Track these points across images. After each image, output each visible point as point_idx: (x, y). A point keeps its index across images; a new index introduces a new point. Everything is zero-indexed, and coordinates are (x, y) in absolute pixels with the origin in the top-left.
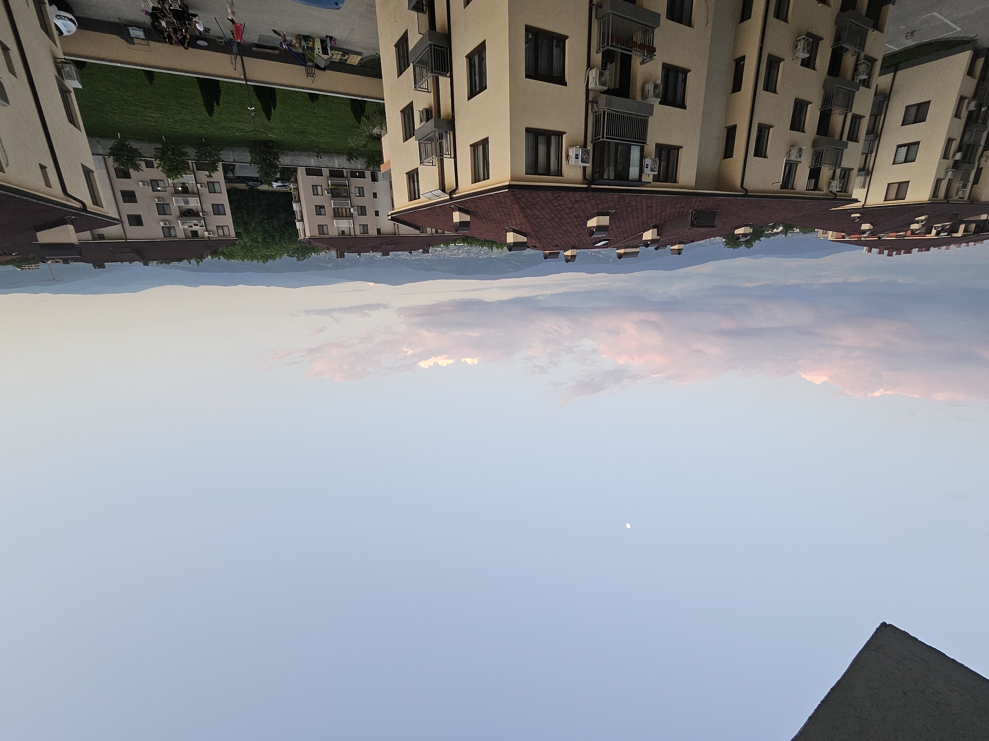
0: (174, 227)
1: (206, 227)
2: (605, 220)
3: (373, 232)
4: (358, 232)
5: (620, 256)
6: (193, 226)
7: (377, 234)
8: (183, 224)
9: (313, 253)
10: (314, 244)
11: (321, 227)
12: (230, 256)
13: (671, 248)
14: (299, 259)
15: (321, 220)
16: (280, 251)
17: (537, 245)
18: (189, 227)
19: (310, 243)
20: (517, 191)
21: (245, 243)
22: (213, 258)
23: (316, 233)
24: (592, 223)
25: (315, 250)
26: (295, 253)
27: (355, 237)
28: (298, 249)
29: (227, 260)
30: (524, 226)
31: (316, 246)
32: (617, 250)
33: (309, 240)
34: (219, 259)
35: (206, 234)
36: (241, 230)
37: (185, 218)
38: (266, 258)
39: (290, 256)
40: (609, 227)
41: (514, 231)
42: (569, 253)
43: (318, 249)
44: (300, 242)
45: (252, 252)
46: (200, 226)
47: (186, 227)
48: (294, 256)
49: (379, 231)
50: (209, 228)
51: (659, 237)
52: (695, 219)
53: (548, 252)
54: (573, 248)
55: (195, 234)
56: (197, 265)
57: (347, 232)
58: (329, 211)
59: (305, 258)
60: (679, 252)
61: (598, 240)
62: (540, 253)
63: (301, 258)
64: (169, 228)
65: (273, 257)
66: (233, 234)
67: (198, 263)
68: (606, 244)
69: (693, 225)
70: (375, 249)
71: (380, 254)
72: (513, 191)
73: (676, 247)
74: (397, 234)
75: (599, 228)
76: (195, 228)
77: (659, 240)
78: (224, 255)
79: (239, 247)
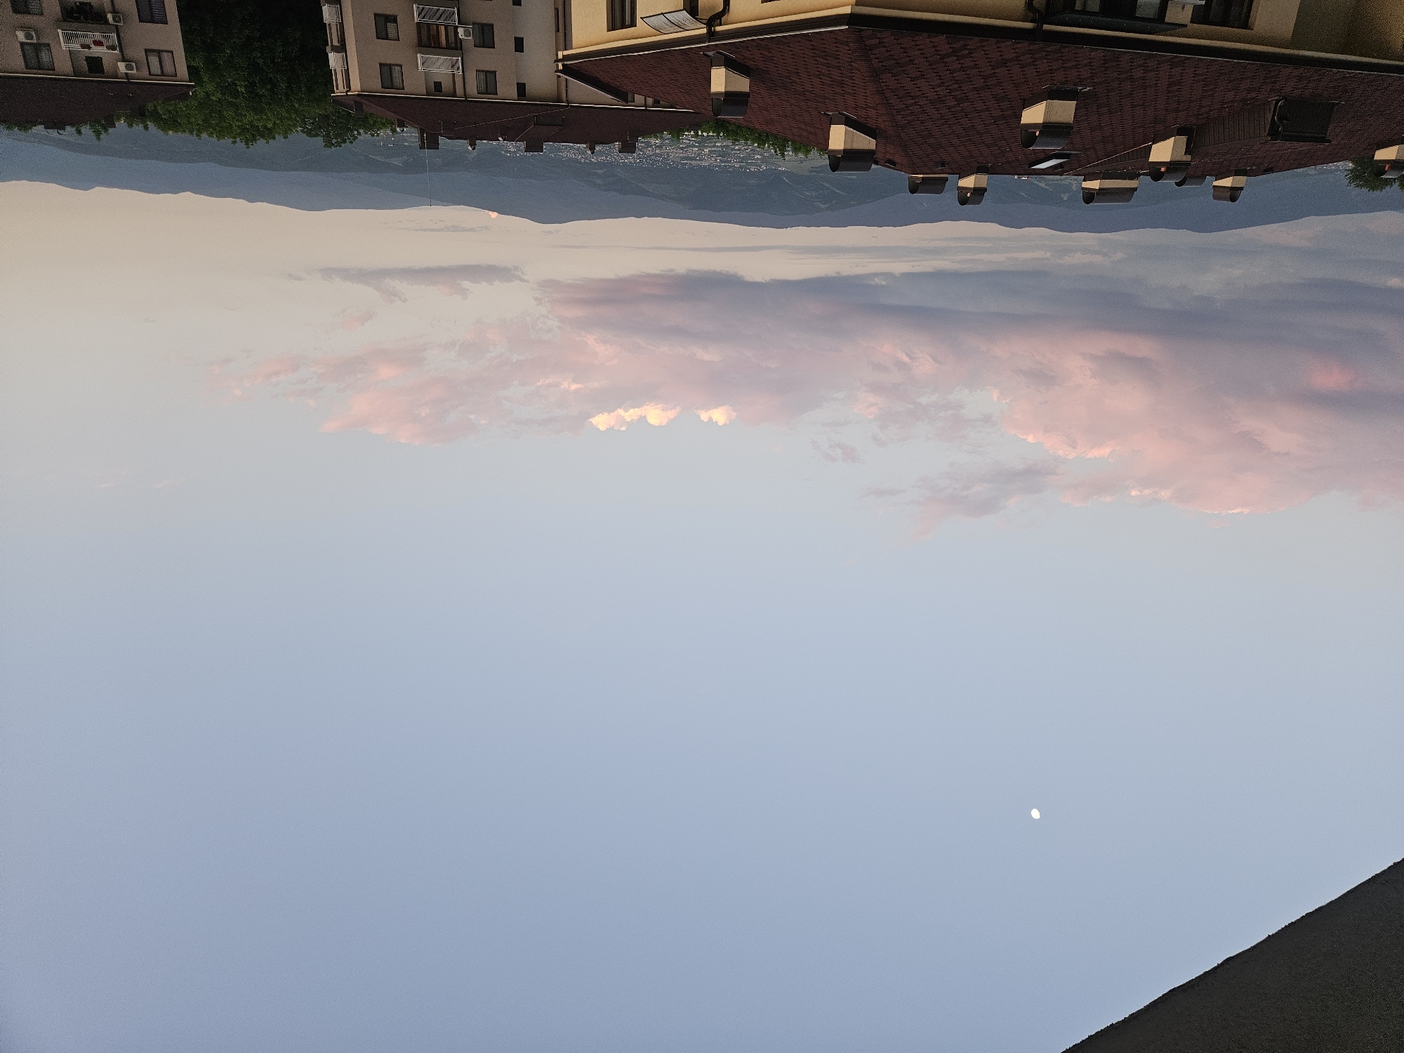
0: (48, 45)
1: (121, 51)
2: (1065, 111)
3: (506, 91)
4: (472, 89)
5: (1089, 197)
6: (93, 46)
7: (515, 96)
8: (69, 38)
9: (361, 131)
10: (369, 108)
11: (387, 70)
12: (170, 123)
13: (1216, 183)
14: (329, 144)
15: (388, 52)
16: (289, 119)
17: (897, 159)
18: (84, 46)
19: (359, 106)
20: (867, 31)
21: (207, 94)
22: (130, 125)
23: (375, 84)
24: (1034, 115)
25: (369, 124)
26: (320, 128)
27: (467, 102)
28: (327, 117)
29: (161, 132)
30: (872, 113)
31: (371, 114)
32: (1084, 180)
33: (358, 99)
34: (146, 128)
35: (122, 67)
36: (199, 63)
37: (75, 25)
38: (251, 134)
39: (309, 133)
40: (1072, 128)
41: (848, 122)
42: (969, 182)
43: (375, 122)
44: (337, 101)
45: (222, 118)
46: (108, 48)
47: (76, 46)
48: (317, 135)
49: (521, 88)
50: (129, 53)
51: (1188, 158)
52: (1280, 119)
53: (921, 176)
54: (981, 170)
55: (95, 64)
56: (94, 138)
57: (446, 86)
58: (407, 30)
59: (344, 141)
60: (1233, 194)
61: (1042, 155)
62: (903, 177)
63: (334, 141)
64: (37, 48)
65: (268, 134)
66: (183, 71)
67: (98, 134)
68: (1060, 165)
69: (1274, 134)
70: (510, 134)
71: (522, 145)
72: (860, 31)
73: (1227, 182)
74: (564, 99)
75: (1050, 129)
76: (97, 51)
77: (1187, 164)
78: (157, 118)
79: (195, 103)
